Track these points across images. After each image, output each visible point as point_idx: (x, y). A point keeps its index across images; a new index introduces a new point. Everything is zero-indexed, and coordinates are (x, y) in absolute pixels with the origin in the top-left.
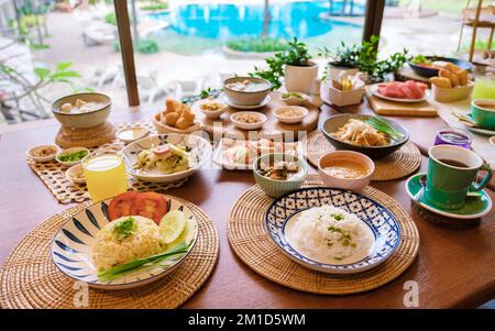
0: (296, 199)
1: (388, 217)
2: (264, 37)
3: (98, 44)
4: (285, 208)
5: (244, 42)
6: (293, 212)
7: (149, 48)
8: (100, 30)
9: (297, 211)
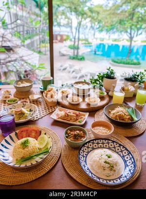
0: (93, 143)
1: (131, 157)
2: (127, 59)
3: (64, 55)
4: (88, 147)
5: (118, 60)
6: (91, 149)
7: (81, 59)
8: (66, 51)
9: (93, 149)
